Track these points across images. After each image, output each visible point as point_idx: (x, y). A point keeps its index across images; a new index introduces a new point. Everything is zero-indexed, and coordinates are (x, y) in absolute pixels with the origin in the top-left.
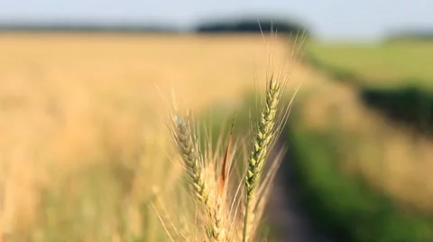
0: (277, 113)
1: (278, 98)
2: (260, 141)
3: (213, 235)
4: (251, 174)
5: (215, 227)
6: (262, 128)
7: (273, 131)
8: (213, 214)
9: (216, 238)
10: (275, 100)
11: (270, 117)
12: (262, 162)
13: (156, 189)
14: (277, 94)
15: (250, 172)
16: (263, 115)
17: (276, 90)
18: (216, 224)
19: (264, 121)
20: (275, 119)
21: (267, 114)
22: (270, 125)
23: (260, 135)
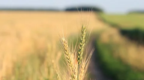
0: (86, 36)
1: (86, 32)
2: (81, 46)
3: (73, 77)
4: (79, 57)
5: (74, 75)
6: (81, 41)
7: (85, 42)
8: (74, 70)
9: (74, 78)
10: (85, 32)
11: (84, 38)
12: (82, 53)
13: (53, 61)
14: (85, 30)
15: (78, 56)
16: (81, 37)
17: (84, 29)
18: (75, 74)
19: (81, 39)
20: (85, 39)
21: (82, 37)
22: (84, 40)
23: (81, 44)
